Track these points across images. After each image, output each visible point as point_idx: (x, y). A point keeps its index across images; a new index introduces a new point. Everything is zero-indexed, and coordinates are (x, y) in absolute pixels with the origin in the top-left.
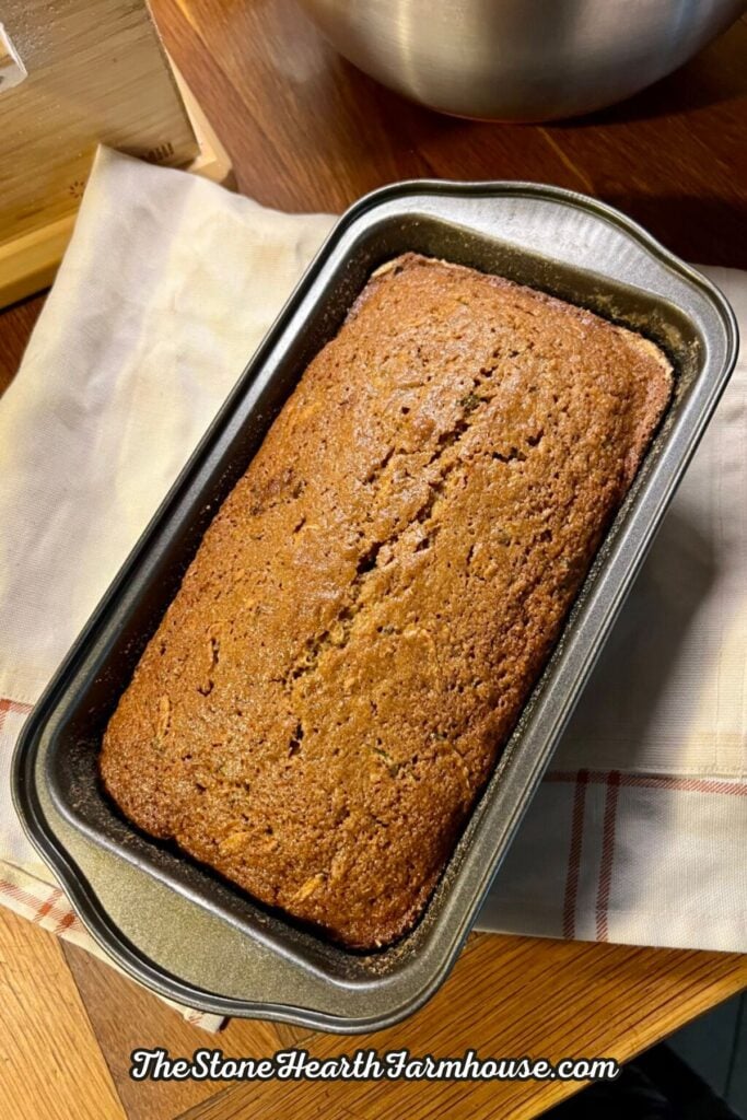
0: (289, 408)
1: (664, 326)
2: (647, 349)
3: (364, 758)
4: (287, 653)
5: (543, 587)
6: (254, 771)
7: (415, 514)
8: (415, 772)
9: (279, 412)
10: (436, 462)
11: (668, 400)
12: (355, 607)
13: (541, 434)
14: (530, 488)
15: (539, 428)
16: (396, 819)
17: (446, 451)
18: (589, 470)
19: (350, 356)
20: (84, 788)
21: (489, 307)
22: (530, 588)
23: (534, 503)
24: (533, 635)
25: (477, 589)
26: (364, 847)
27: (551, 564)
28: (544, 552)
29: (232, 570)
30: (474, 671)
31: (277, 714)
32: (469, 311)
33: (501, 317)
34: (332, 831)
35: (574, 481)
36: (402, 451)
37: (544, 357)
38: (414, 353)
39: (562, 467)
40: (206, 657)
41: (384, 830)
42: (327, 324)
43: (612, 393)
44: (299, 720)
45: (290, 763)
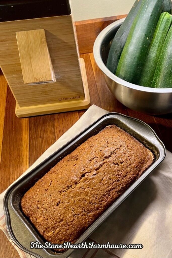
0: (82, 145)
1: (155, 150)
2: (151, 153)
3: (69, 211)
4: (63, 187)
5: (114, 190)
6: (49, 207)
7: (95, 169)
8: (78, 217)
9: (80, 145)
10: (103, 161)
11: (151, 164)
12: (78, 182)
13: (123, 162)
14: (118, 171)
15: (123, 161)
16: (71, 225)
17: (105, 160)
18: (131, 171)
19: (96, 139)
20: (17, 202)
21: (123, 138)
22: (112, 189)
23: (118, 174)
24: (109, 199)
25: (102, 186)
26: (63, 228)
27: (118, 186)
28: (117, 183)
29: (60, 170)
30: (96, 201)
31: (57, 197)
32: (119, 137)
33: (125, 140)
34: (58, 223)
35: (127, 172)
36: (97, 157)
37: (129, 149)
38: (107, 142)
39: (125, 169)
40: (49, 184)
41: (68, 226)
42: (95, 132)
43: (140, 159)
44: (61, 200)
45: (56, 207)
